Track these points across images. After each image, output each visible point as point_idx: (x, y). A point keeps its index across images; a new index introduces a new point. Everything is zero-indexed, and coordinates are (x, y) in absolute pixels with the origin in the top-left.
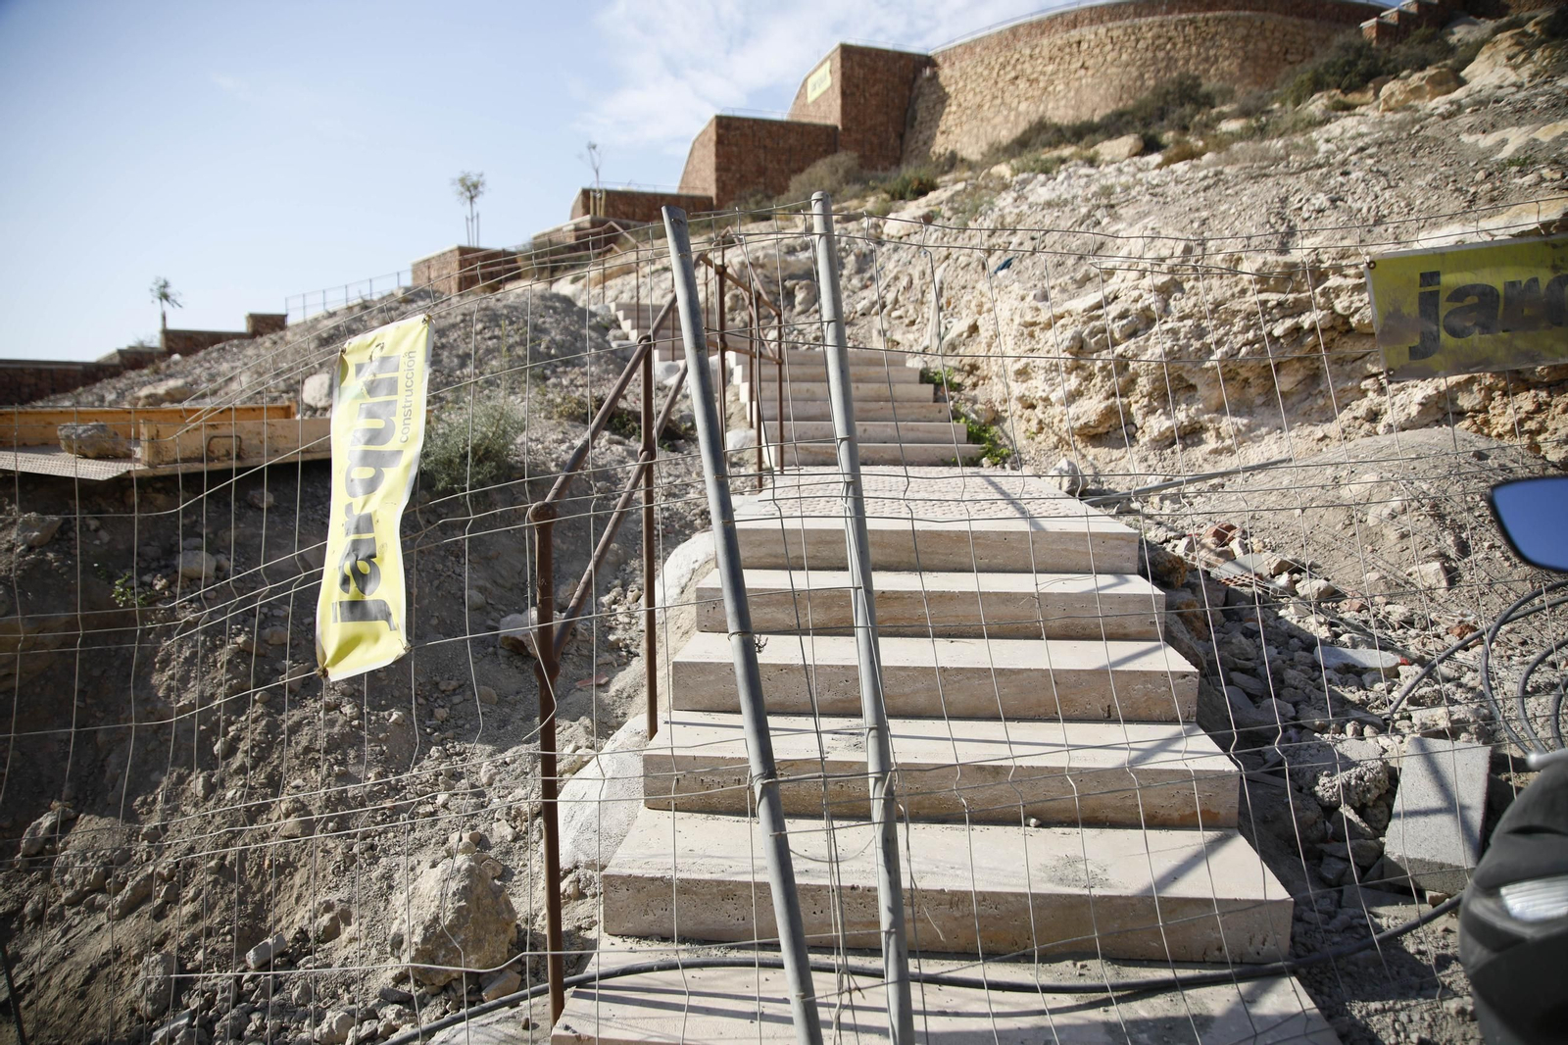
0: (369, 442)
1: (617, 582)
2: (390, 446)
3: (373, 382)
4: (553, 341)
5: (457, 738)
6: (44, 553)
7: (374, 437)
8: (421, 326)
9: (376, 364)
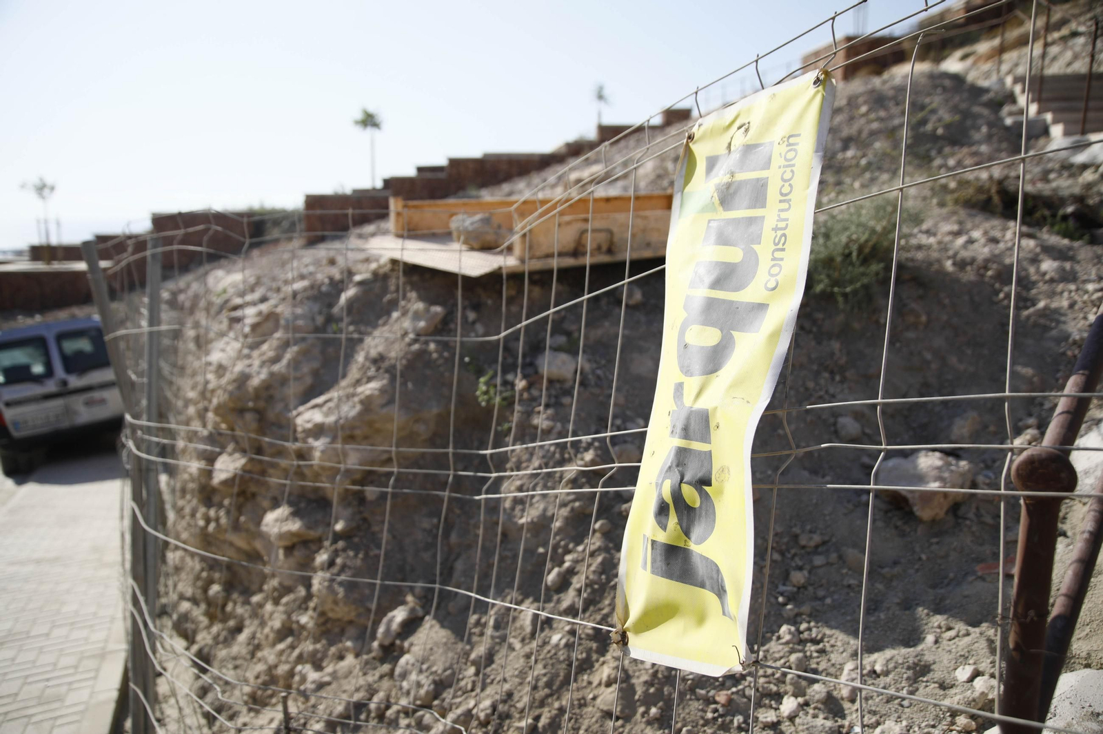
0: (717, 284)
1: (1031, 421)
2: (749, 295)
3: (729, 185)
4: (940, 120)
5: (815, 616)
6: (427, 343)
7: (726, 276)
8: (812, 90)
9: (736, 156)
